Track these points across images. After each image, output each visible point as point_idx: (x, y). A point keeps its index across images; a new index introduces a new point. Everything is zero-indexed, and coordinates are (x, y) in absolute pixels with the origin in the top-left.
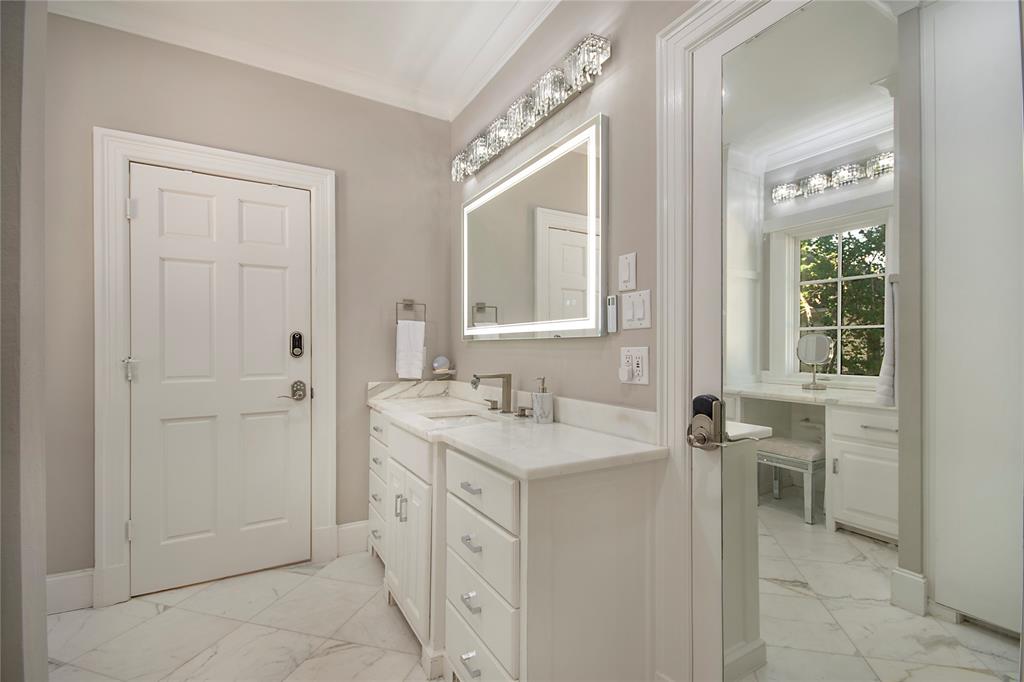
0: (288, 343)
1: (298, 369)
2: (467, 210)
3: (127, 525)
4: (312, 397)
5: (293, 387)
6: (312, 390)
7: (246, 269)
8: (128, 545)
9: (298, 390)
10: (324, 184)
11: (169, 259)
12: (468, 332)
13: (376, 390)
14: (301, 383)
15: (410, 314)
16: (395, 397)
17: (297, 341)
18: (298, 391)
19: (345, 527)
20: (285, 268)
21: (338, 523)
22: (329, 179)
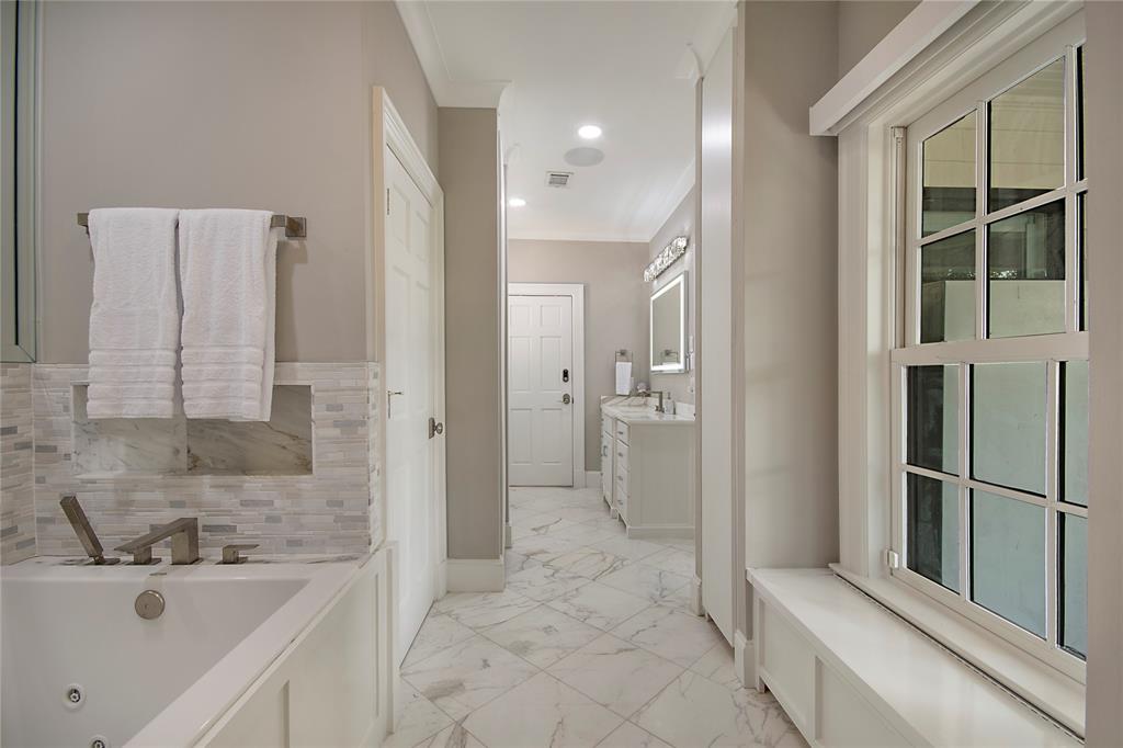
0: (562, 375)
1: (566, 388)
2: (653, 298)
4: (573, 403)
5: (564, 397)
6: (573, 399)
7: (544, 339)
10: (578, 291)
12: (653, 368)
13: (605, 401)
14: (568, 395)
15: (624, 358)
16: (616, 405)
17: (566, 374)
18: (566, 399)
19: (589, 473)
20: (560, 337)
21: (586, 469)
22: (581, 288)
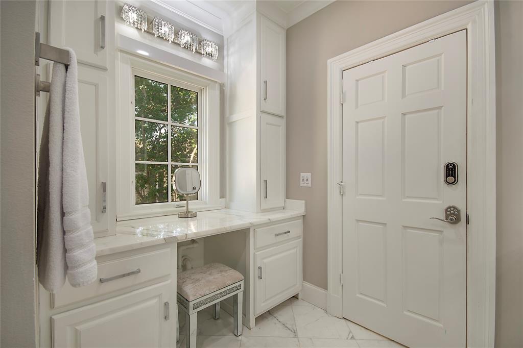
0: (441, 171)
1: (453, 196)
3: (340, 276)
4: (467, 223)
5: (446, 211)
6: (467, 216)
7: (407, 116)
8: (341, 287)
9: (451, 214)
11: (361, 122)
14: (455, 208)
17: (451, 171)
18: (453, 216)
20: (440, 108)
